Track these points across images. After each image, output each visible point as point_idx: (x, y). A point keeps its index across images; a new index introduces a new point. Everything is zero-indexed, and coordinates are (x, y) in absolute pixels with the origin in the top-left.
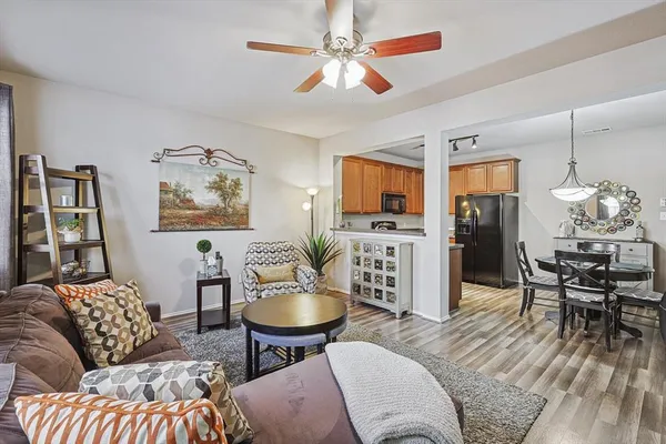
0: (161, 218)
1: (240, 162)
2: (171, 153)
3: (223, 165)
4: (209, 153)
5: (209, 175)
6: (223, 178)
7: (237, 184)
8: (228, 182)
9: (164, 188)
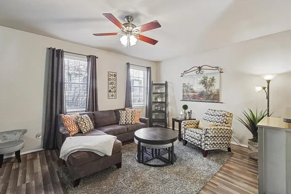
0: (183, 96)
1: (215, 68)
2: (187, 72)
3: (206, 72)
4: (200, 68)
5: (200, 78)
6: (205, 78)
7: (213, 80)
8: (208, 80)
9: (184, 85)
